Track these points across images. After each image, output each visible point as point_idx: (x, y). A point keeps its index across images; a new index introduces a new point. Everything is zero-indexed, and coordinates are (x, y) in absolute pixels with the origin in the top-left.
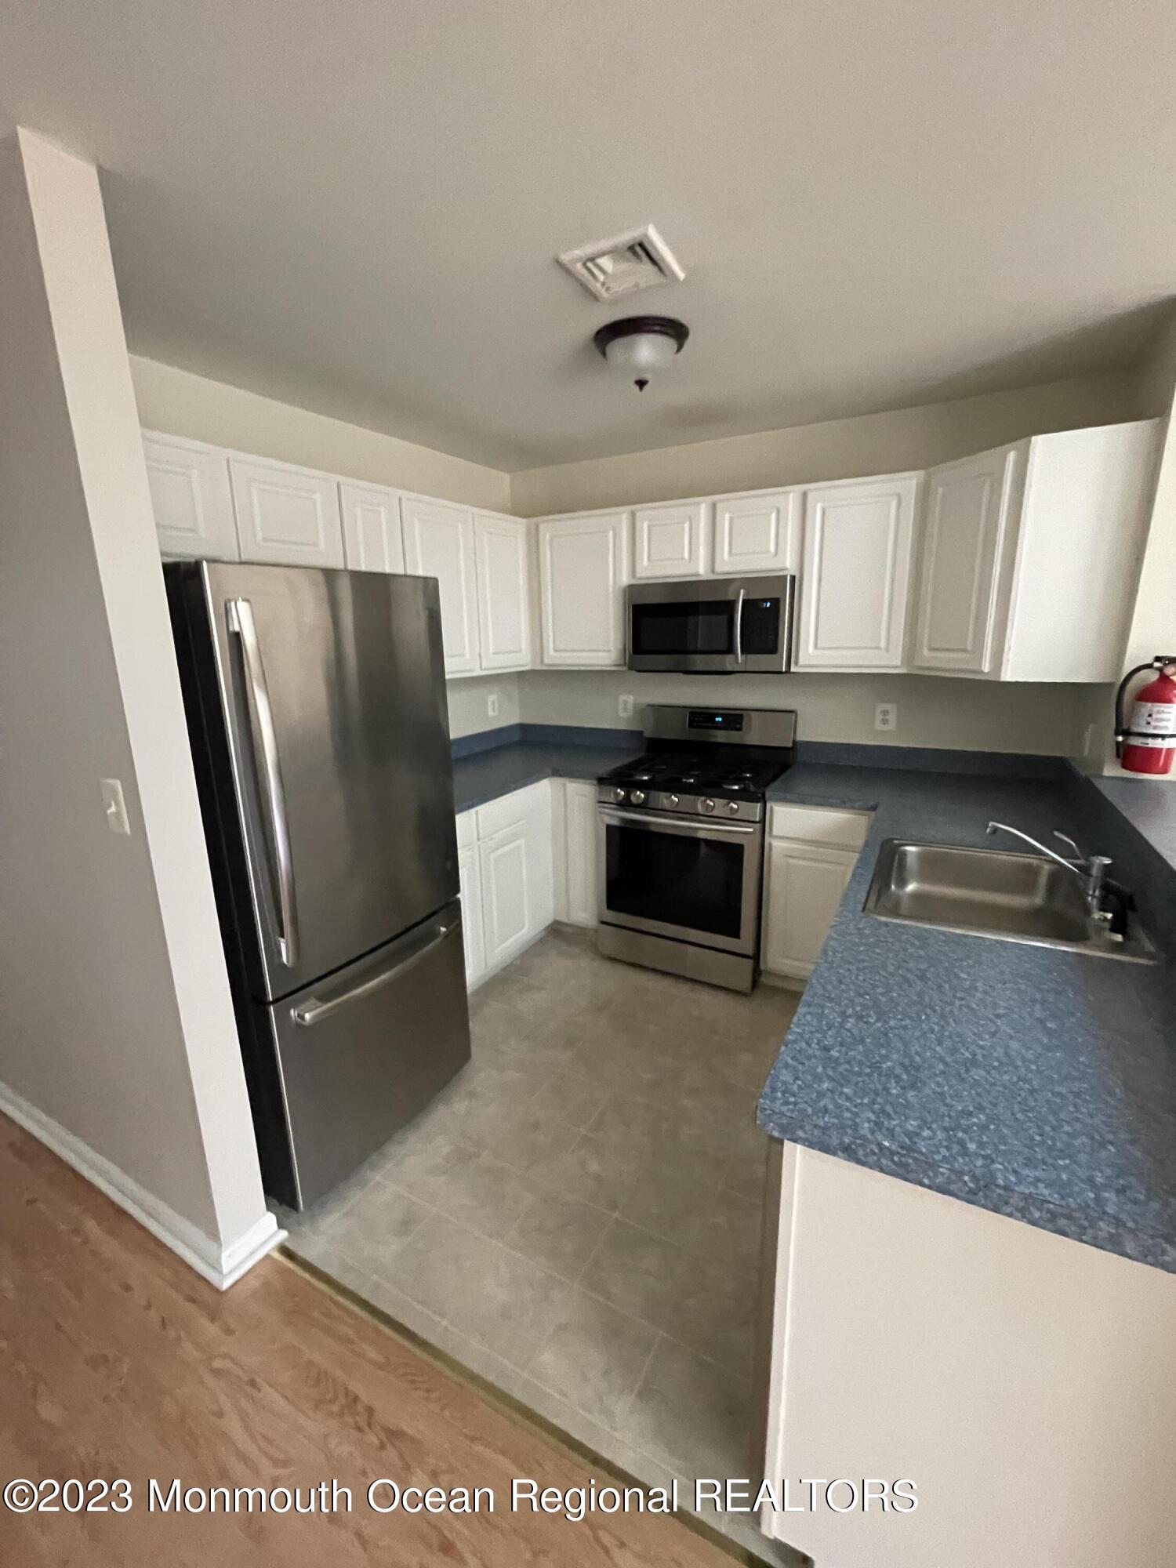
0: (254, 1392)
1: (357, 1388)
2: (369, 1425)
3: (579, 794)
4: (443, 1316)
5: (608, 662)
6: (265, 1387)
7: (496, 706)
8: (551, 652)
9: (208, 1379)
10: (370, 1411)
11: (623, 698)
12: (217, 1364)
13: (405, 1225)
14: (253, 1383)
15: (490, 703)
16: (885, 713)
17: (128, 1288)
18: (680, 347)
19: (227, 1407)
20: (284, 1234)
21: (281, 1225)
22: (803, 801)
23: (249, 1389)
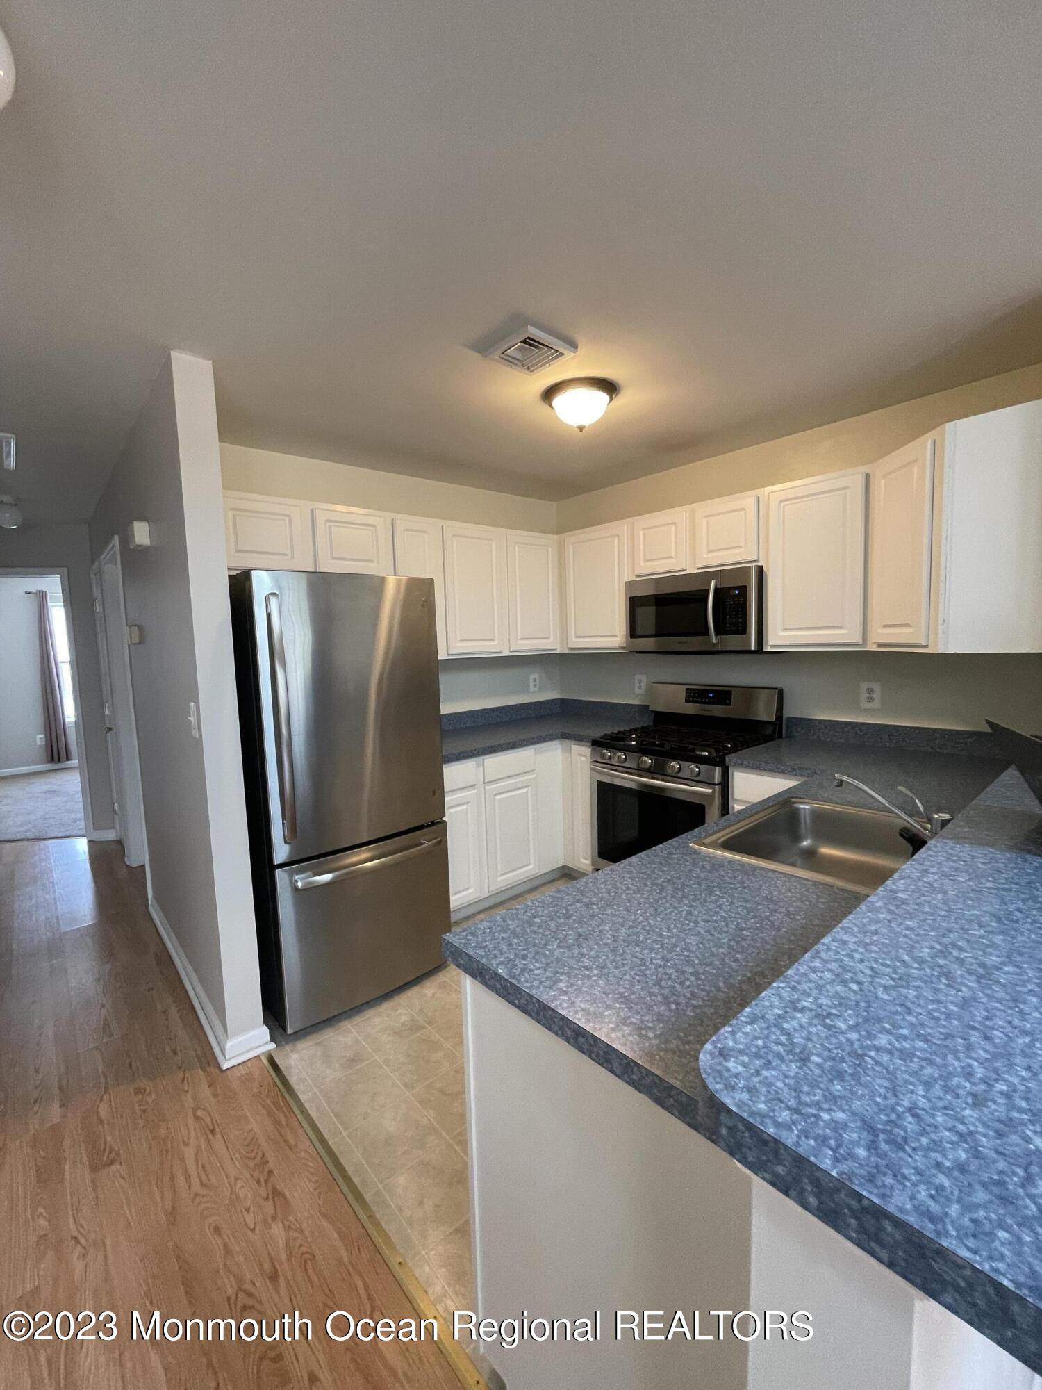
0: (210, 1136)
1: (270, 1157)
2: (266, 1182)
3: (581, 754)
4: (346, 1129)
5: (617, 645)
6: (218, 1136)
7: (537, 683)
8: (573, 637)
9: (191, 1121)
10: (271, 1172)
11: (638, 677)
12: (199, 1113)
13: (354, 1061)
14: (212, 1131)
15: (531, 681)
16: (870, 691)
17: (175, 1053)
18: (611, 399)
19: (192, 1141)
20: (273, 1046)
21: (272, 1039)
22: (756, 767)
23: (208, 1132)
